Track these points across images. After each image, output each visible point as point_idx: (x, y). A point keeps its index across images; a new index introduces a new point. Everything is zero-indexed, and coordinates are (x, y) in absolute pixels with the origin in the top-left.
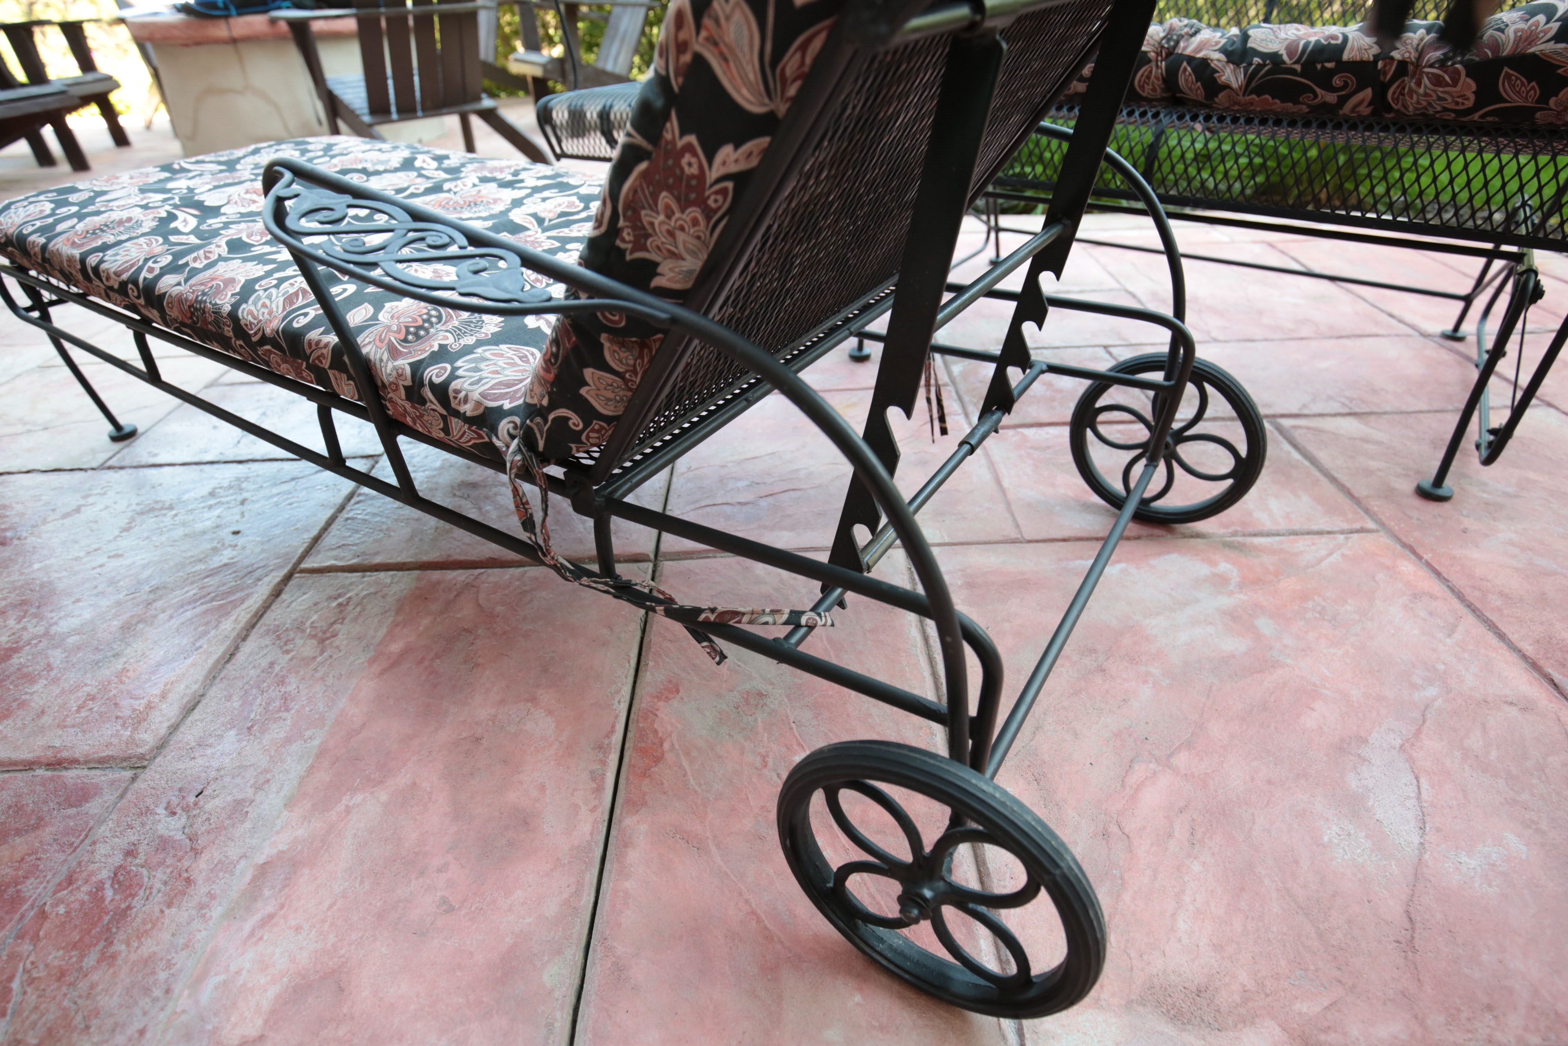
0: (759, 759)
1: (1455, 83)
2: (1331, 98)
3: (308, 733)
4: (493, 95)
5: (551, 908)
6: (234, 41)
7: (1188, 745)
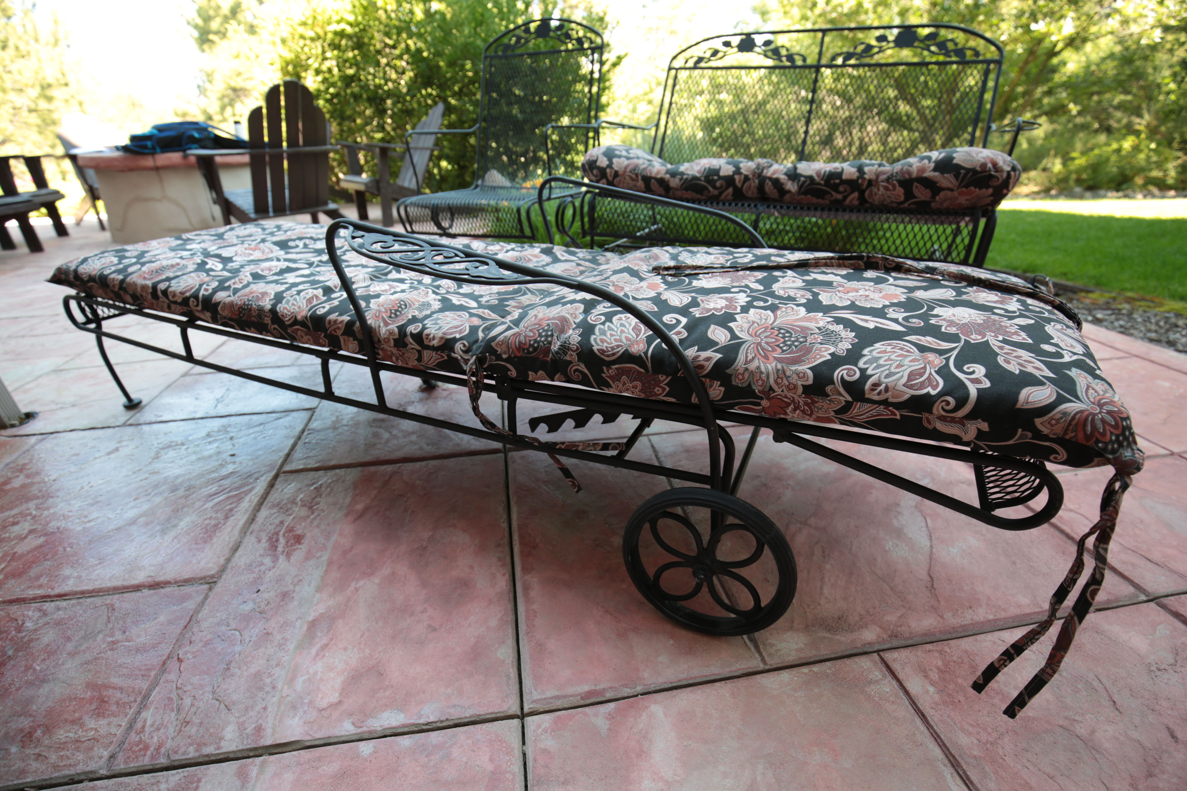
1: (894, 189)
2: (839, 197)
3: (318, 555)
4: (334, 201)
5: (493, 623)
6: (157, 169)
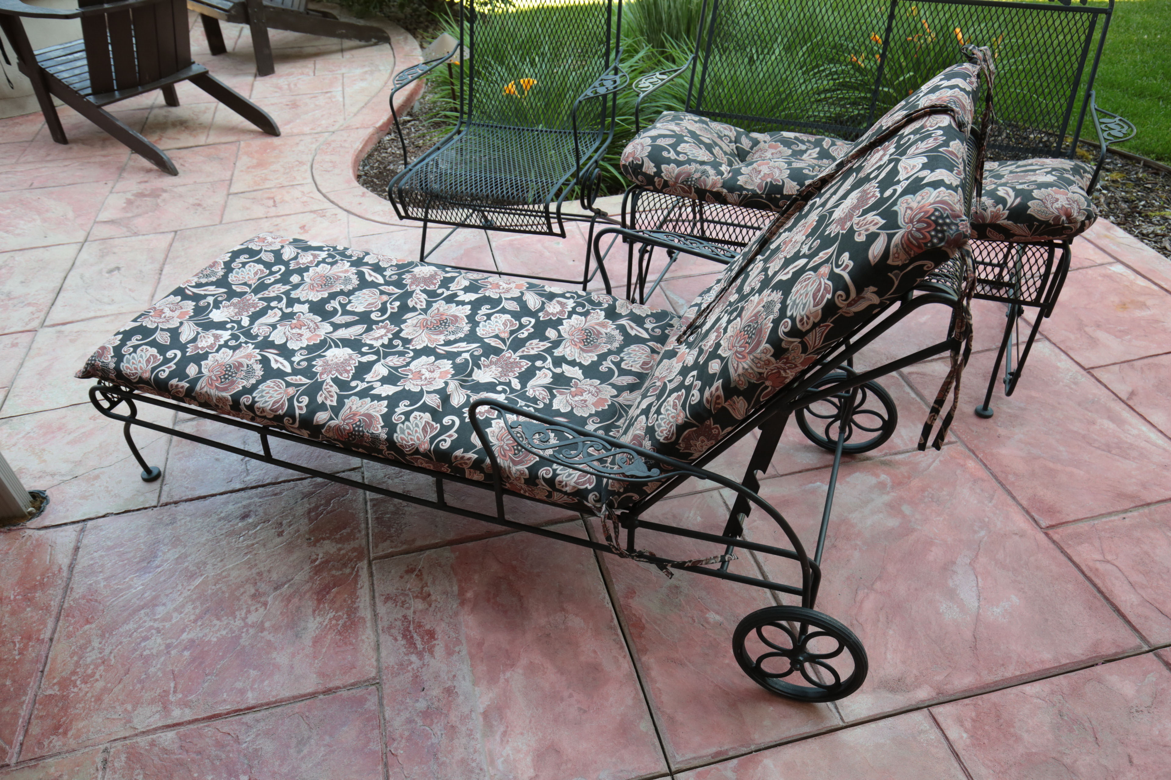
0: (690, 620)
5: (629, 702)
7: (880, 578)
